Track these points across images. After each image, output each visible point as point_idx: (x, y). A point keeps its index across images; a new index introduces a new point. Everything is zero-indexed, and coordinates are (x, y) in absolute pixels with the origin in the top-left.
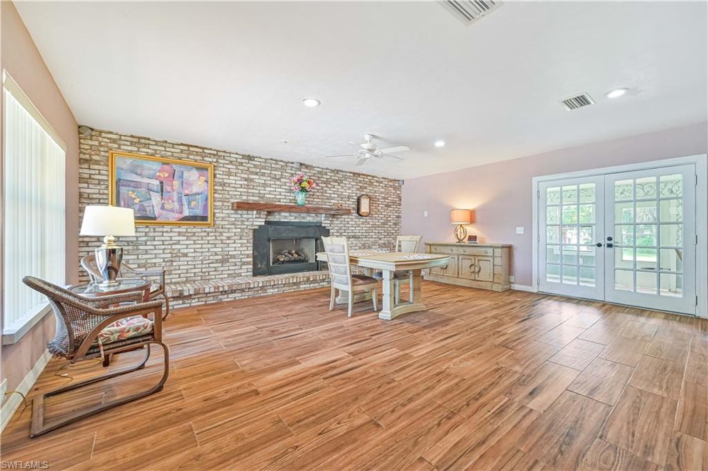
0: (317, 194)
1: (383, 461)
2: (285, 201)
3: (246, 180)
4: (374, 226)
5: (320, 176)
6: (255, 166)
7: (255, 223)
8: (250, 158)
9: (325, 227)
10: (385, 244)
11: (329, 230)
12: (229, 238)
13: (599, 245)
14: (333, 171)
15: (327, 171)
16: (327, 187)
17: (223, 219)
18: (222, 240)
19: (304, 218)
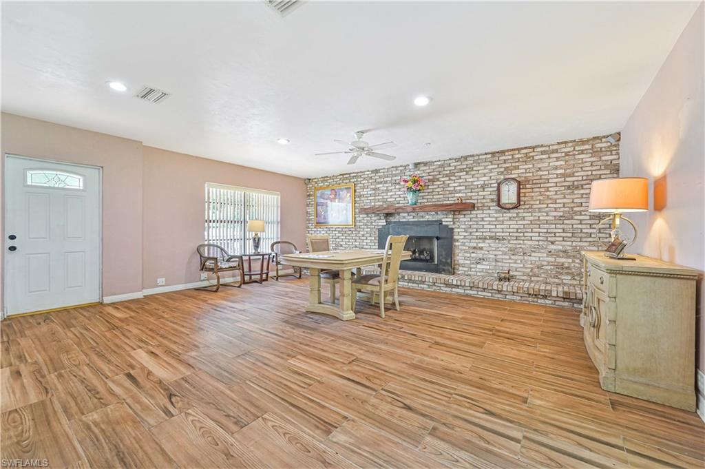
0: (438, 190)
2: (404, 202)
3: (374, 189)
4: (537, 223)
5: (440, 169)
6: (380, 177)
7: (380, 224)
8: (377, 171)
9: (447, 226)
10: (564, 252)
11: (452, 229)
12: (363, 235)
14: (458, 160)
15: (450, 162)
16: (450, 180)
17: (360, 221)
18: (359, 237)
19: (422, 217)
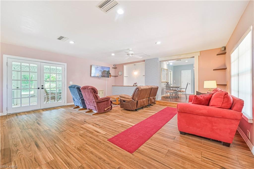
1: (137, 164)
13: (39, 88)
